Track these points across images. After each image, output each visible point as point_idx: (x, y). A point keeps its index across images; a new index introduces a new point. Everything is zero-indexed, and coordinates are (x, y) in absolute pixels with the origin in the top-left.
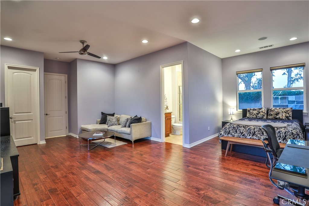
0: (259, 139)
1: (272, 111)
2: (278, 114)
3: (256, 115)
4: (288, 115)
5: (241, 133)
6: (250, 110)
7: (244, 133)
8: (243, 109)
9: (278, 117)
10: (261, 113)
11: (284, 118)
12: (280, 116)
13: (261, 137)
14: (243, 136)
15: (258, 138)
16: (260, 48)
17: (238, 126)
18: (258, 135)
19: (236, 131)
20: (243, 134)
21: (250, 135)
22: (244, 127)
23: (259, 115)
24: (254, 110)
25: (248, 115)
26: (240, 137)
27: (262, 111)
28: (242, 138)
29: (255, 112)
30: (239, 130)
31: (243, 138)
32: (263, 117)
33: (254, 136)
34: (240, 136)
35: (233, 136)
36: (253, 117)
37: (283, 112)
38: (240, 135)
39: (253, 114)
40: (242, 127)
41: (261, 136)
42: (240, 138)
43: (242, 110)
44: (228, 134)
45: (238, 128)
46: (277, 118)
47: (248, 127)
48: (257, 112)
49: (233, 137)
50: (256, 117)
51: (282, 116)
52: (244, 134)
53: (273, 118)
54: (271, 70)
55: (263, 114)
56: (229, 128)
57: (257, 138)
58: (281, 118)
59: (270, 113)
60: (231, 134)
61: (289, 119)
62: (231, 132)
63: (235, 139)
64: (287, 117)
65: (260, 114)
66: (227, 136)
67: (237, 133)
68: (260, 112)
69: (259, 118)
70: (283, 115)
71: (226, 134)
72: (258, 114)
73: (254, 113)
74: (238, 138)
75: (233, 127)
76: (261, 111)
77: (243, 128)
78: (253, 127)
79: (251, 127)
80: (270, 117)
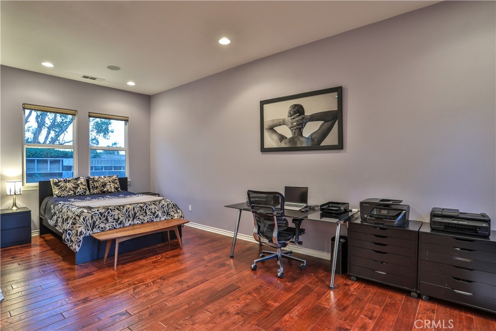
0: (142, 223)
1: (96, 181)
2: (104, 185)
3: (73, 191)
4: (116, 186)
5: (116, 219)
6: (59, 182)
7: (121, 219)
8: (40, 182)
9: (105, 189)
10: (81, 186)
11: (113, 190)
12: (108, 187)
13: (145, 218)
14: (120, 224)
15: (141, 221)
16: (85, 77)
17: (108, 209)
18: (141, 217)
19: (107, 220)
20: (119, 222)
21: (129, 220)
22: (118, 209)
23: (79, 190)
24: (66, 181)
25: (56, 191)
26: (115, 228)
27: (82, 183)
28: (118, 228)
29: (70, 185)
30: (112, 216)
31: (120, 228)
32: (85, 192)
33: (135, 220)
34: (115, 226)
35: (103, 230)
36: (69, 194)
37: (110, 182)
38: (114, 224)
39: (68, 189)
40: (114, 209)
41: (144, 216)
42: (115, 231)
43: (37, 184)
44: (92, 229)
45: (109, 213)
46: (104, 192)
47: (125, 208)
48: (74, 186)
49: (103, 233)
50: (75, 193)
51: (110, 187)
52: (121, 221)
53: (100, 192)
54: (90, 116)
55: (84, 187)
56: (92, 217)
57: (139, 222)
58: (110, 191)
59: (94, 185)
60: (97, 227)
61: (118, 191)
62: (97, 223)
63: (107, 234)
64: (116, 188)
65: (79, 188)
66: (92, 232)
67: (109, 221)
68: (78, 185)
69: (80, 195)
70: (111, 185)
71: (88, 230)
72: (76, 188)
73: (68, 186)
74: (112, 231)
75: (100, 213)
76: (79, 182)
77: (117, 212)
78: (131, 207)
79: (128, 206)
80: (95, 191)
